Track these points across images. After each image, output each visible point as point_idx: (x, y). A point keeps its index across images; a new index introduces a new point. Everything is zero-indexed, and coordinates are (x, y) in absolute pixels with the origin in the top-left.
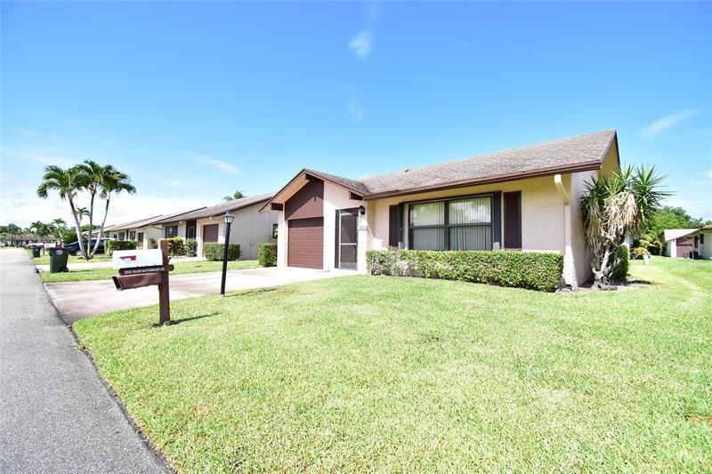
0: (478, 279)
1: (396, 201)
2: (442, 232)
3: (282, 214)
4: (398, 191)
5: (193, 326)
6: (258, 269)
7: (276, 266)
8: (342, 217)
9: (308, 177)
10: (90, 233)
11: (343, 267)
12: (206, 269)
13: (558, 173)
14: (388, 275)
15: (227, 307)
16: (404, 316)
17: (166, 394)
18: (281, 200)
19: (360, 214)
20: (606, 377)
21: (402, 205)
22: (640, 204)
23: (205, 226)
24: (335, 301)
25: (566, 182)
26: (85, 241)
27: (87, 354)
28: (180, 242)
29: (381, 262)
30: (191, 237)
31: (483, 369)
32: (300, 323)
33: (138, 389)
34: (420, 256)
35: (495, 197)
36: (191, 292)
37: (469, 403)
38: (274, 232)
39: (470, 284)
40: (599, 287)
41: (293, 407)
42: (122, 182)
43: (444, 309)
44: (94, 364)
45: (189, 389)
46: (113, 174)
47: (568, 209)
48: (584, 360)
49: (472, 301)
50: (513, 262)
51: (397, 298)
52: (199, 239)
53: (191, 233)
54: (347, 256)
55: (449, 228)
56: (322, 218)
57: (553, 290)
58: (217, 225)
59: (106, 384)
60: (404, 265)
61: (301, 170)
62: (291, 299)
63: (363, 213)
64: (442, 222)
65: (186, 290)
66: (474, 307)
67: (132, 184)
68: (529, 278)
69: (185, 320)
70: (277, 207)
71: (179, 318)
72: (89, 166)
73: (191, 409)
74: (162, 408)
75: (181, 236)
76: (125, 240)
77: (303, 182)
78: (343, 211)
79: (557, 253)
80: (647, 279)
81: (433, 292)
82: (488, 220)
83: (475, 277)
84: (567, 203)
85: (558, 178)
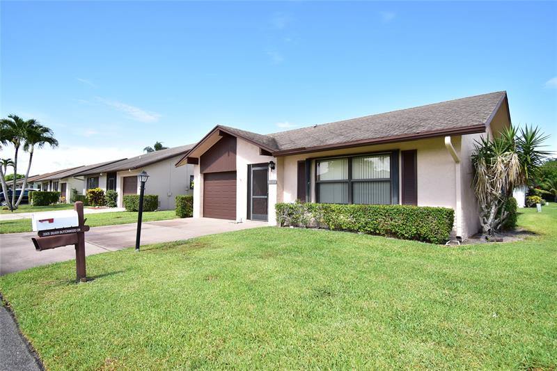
0: (377, 232)
1: (303, 157)
2: (346, 186)
3: (198, 168)
4: (304, 148)
5: (108, 283)
6: (175, 220)
7: (192, 216)
8: (254, 171)
9: (222, 133)
10: (15, 183)
11: (255, 219)
12: (125, 221)
13: (447, 135)
14: (297, 226)
15: (140, 262)
16: (303, 270)
17: (78, 351)
18: (197, 154)
19: (270, 169)
20: (469, 331)
21: (309, 161)
22: (523, 162)
23: (124, 178)
24: (242, 255)
25: (456, 143)
26: (10, 193)
27: (9, 310)
28: (102, 193)
29: (290, 215)
30: (111, 188)
31: (364, 323)
32: (207, 278)
33: (53, 346)
34: (326, 209)
35: (393, 154)
36: (109, 246)
37: (344, 357)
38: (191, 183)
39: (370, 236)
40: (486, 238)
41: (189, 363)
42: (45, 135)
43: (340, 262)
44: (15, 320)
45: (98, 347)
46: (36, 128)
47: (458, 167)
48: (454, 313)
49: (367, 254)
50: (409, 216)
51: (300, 251)
52: (119, 190)
53: (111, 185)
54: (258, 208)
55: (352, 183)
56: (236, 172)
57: (444, 242)
58: (137, 176)
59: (25, 340)
60: (310, 217)
61: (215, 126)
62: (201, 254)
63: (273, 168)
64: (346, 178)
65: (103, 244)
66: (369, 261)
67: (54, 137)
68: (423, 231)
69: (100, 276)
70: (192, 161)
71: (95, 274)
72: (13, 121)
73: (99, 365)
74: (73, 364)
75: (102, 187)
76: (49, 190)
77: (217, 138)
78: (255, 165)
79: (448, 207)
80: (533, 228)
81: (333, 246)
82: (387, 176)
83: (375, 230)
84: (457, 162)
85: (448, 140)
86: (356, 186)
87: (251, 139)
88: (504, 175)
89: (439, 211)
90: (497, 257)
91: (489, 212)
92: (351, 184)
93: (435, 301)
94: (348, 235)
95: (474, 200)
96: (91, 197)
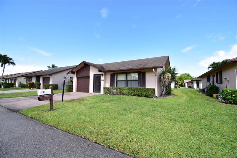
1: (112, 73)
2: (125, 82)
3: (75, 75)
4: (113, 70)
6: (66, 93)
7: (73, 92)
8: (96, 77)
9: (85, 64)
11: (96, 92)
13: (154, 68)
14: (110, 94)
16: (117, 105)
18: (75, 70)
19: (101, 76)
20: (158, 115)
21: (114, 74)
22: (172, 76)
23: (44, 78)
25: (156, 70)
28: (34, 83)
29: (108, 91)
30: (38, 82)
31: (135, 115)
32: (90, 108)
34: (119, 89)
35: (139, 73)
40: (163, 96)
42: (10, 61)
43: (127, 103)
46: (7, 58)
47: (156, 77)
50: (143, 90)
51: (114, 101)
52: (41, 82)
53: (38, 80)
54: (97, 89)
56: (89, 77)
57: (152, 97)
58: (49, 78)
60: (115, 91)
62: (84, 102)
63: (102, 76)
64: (125, 79)
66: (134, 102)
67: (14, 62)
68: (147, 94)
70: (73, 73)
75: (34, 81)
77: (83, 65)
78: (96, 75)
79: (153, 88)
80: (175, 94)
81: (123, 99)
82: (137, 79)
83: (134, 94)
84: (156, 75)
85: (154, 70)
86: (128, 82)
87: (95, 66)
88: (167, 79)
89: (151, 89)
90: (166, 101)
91: (164, 89)
92: (127, 81)
93: (151, 110)
94: (127, 96)
95: (160, 86)
96: (29, 85)
